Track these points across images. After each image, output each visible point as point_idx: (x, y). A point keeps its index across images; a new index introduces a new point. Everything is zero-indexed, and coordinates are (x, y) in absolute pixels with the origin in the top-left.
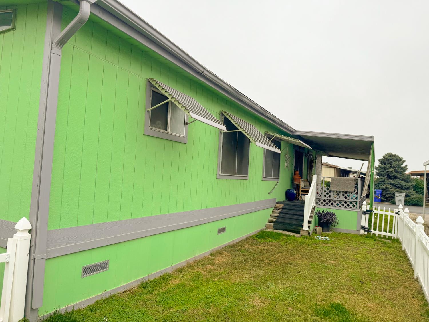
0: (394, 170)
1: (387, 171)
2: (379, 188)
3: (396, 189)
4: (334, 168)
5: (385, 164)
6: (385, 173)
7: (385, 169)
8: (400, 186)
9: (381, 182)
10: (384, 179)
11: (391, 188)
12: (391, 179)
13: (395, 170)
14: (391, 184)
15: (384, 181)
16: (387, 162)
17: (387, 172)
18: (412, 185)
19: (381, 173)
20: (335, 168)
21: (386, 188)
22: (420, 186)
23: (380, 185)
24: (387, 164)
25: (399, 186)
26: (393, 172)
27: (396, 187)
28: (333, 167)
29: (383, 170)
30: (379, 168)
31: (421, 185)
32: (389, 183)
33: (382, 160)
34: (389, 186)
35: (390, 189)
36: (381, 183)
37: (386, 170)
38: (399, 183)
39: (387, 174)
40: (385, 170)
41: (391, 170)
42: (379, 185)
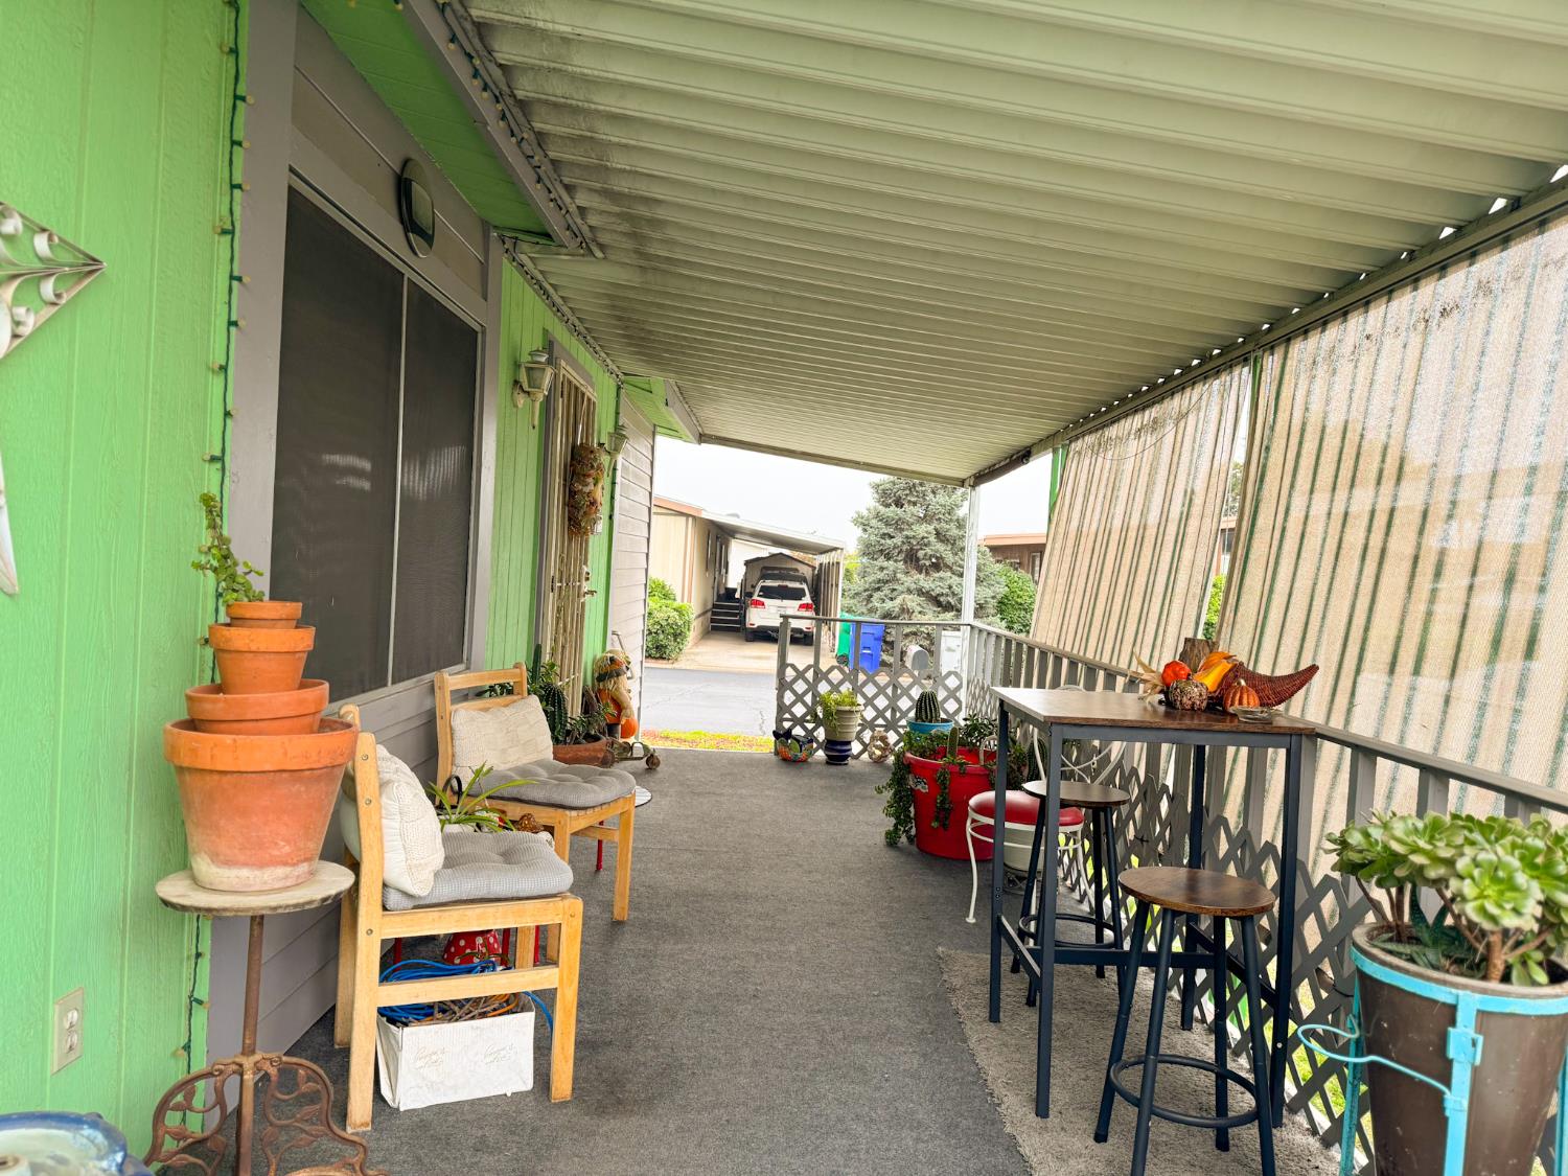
0: (936, 529)
1: (905, 533)
2: (872, 611)
3: (942, 616)
4: (684, 518)
5: (899, 503)
6: (899, 544)
7: (898, 524)
8: (953, 603)
9: (879, 581)
10: (895, 573)
11: (920, 609)
12: (920, 569)
13: (938, 534)
14: (921, 592)
15: (894, 579)
16: (907, 495)
17: (907, 537)
18: (993, 597)
19: (883, 541)
20: (687, 516)
21: (904, 610)
22: (1019, 600)
23: (877, 595)
24: (906, 506)
25: (950, 599)
26: (932, 539)
27: (939, 604)
28: (682, 514)
29: (890, 530)
30: (874, 522)
31: (1021, 593)
32: (913, 586)
33: (888, 486)
34: (913, 602)
35: (916, 613)
36: (878, 589)
37: (902, 530)
38: (950, 587)
39: (905, 548)
40: (896, 529)
41: (922, 530)
42: (871, 596)
